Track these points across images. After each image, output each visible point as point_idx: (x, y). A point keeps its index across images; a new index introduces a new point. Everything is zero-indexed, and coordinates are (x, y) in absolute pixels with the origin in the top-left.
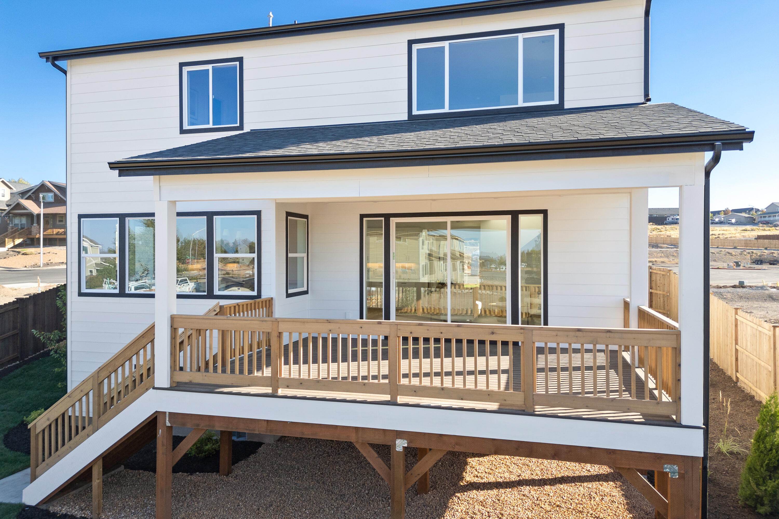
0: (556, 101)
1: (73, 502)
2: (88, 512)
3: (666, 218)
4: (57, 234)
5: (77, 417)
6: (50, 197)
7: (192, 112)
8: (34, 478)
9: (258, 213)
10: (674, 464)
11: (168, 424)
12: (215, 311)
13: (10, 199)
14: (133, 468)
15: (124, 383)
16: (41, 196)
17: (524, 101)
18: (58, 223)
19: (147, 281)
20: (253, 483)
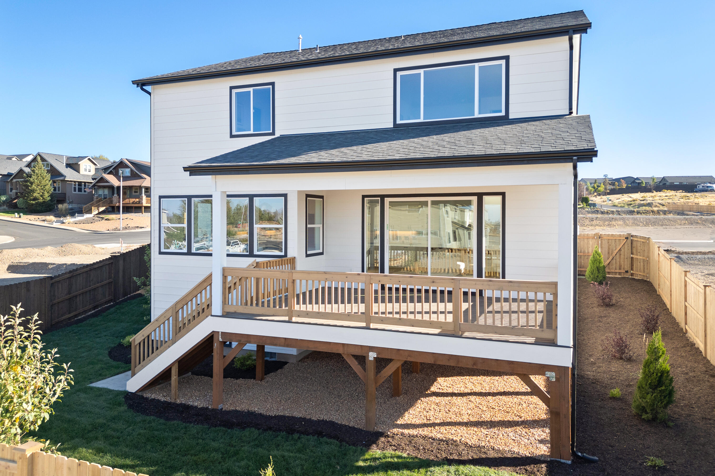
0: (503, 113)
1: (159, 392)
2: (169, 398)
3: (696, 185)
4: (133, 203)
5: (157, 341)
6: (127, 172)
7: (239, 120)
8: (133, 374)
9: (285, 196)
10: (552, 372)
11: (221, 339)
12: (253, 265)
13: (95, 174)
14: (197, 375)
15: (192, 314)
16: (121, 172)
17: (480, 113)
18: (134, 194)
19: (206, 243)
20: (278, 386)
